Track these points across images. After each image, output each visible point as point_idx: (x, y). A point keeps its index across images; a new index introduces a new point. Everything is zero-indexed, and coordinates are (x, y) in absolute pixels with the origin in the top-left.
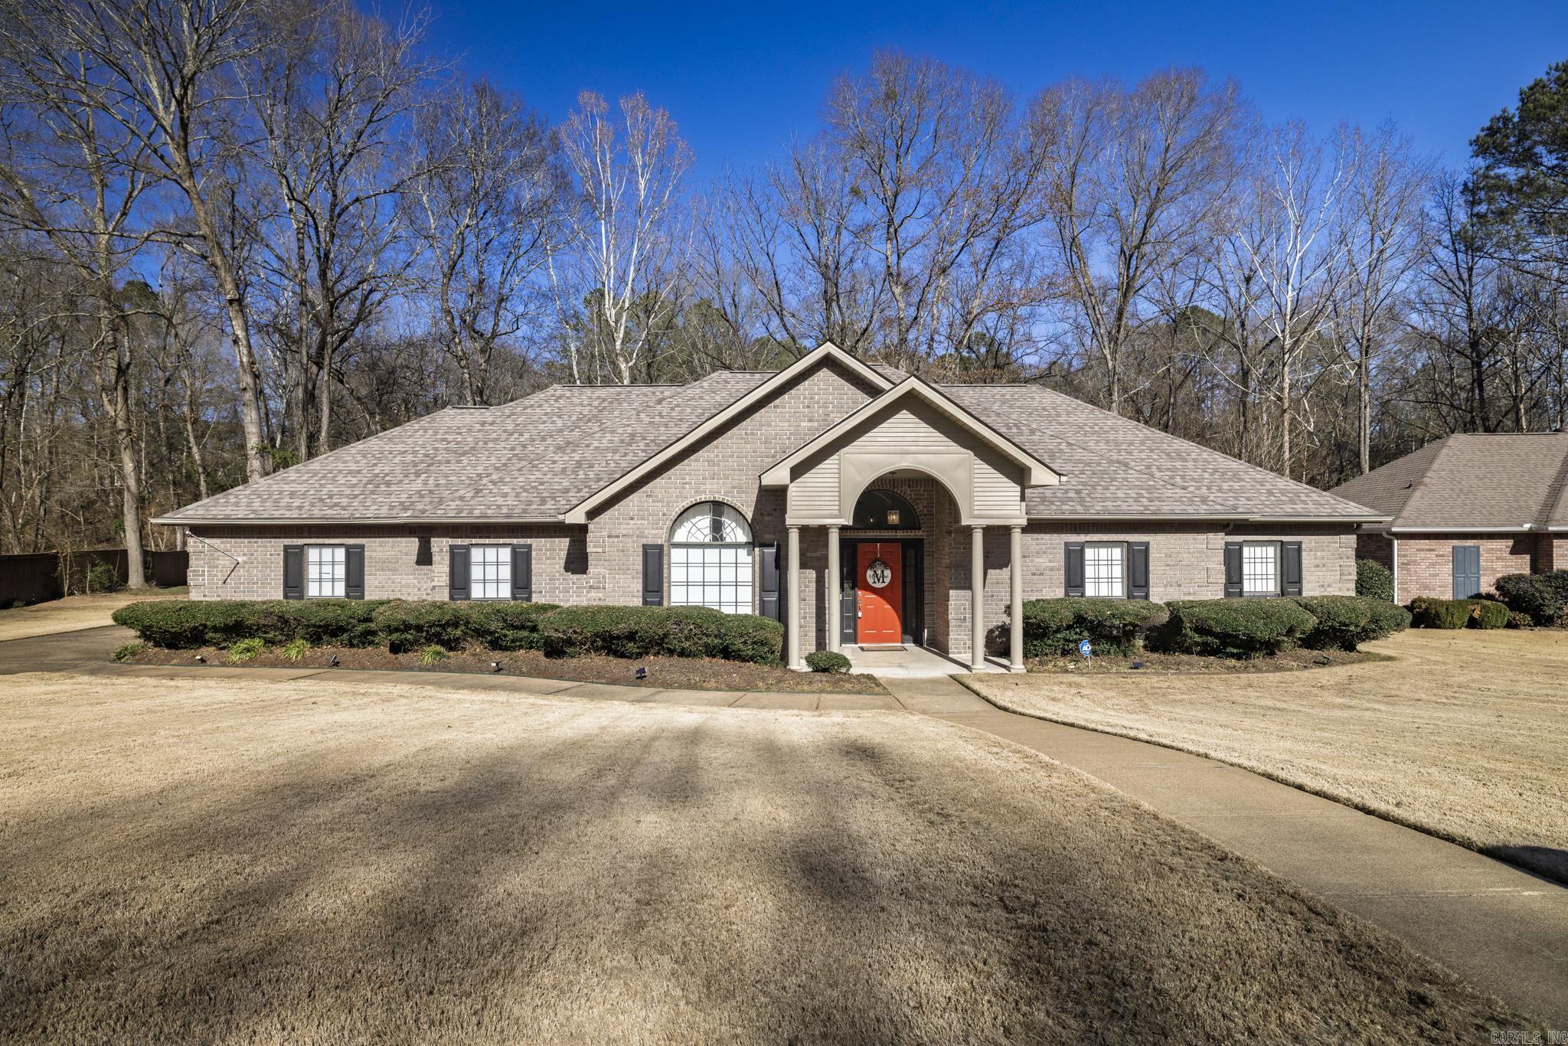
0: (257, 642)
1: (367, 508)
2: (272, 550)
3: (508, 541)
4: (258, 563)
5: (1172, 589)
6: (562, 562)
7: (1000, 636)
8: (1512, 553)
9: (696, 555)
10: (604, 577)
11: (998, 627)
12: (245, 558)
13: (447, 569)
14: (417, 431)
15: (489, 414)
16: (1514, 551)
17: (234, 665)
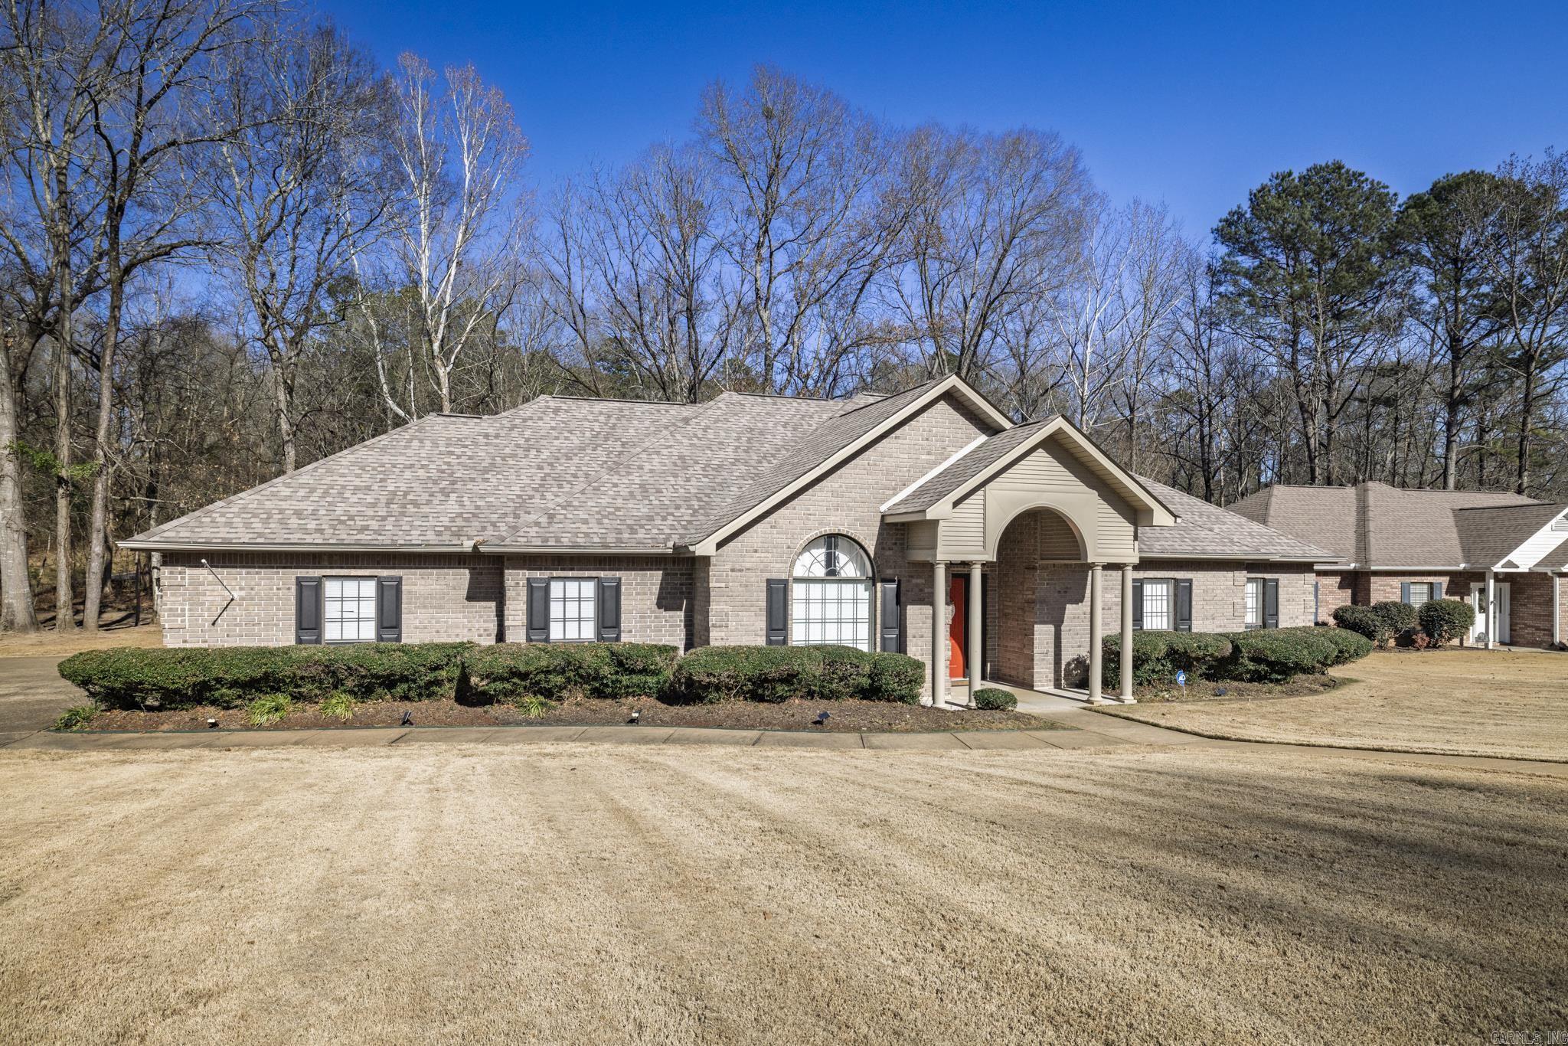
0: (282, 699)
1: (407, 532)
2: (281, 583)
3: (594, 574)
4: (261, 599)
5: (1208, 622)
6: (654, 598)
7: (1076, 669)
8: (1340, 588)
9: (816, 590)
10: (727, 615)
11: (1074, 660)
12: (243, 593)
13: (525, 607)
14: (410, 441)
15: (486, 424)
16: (1341, 586)
17: (260, 728)
